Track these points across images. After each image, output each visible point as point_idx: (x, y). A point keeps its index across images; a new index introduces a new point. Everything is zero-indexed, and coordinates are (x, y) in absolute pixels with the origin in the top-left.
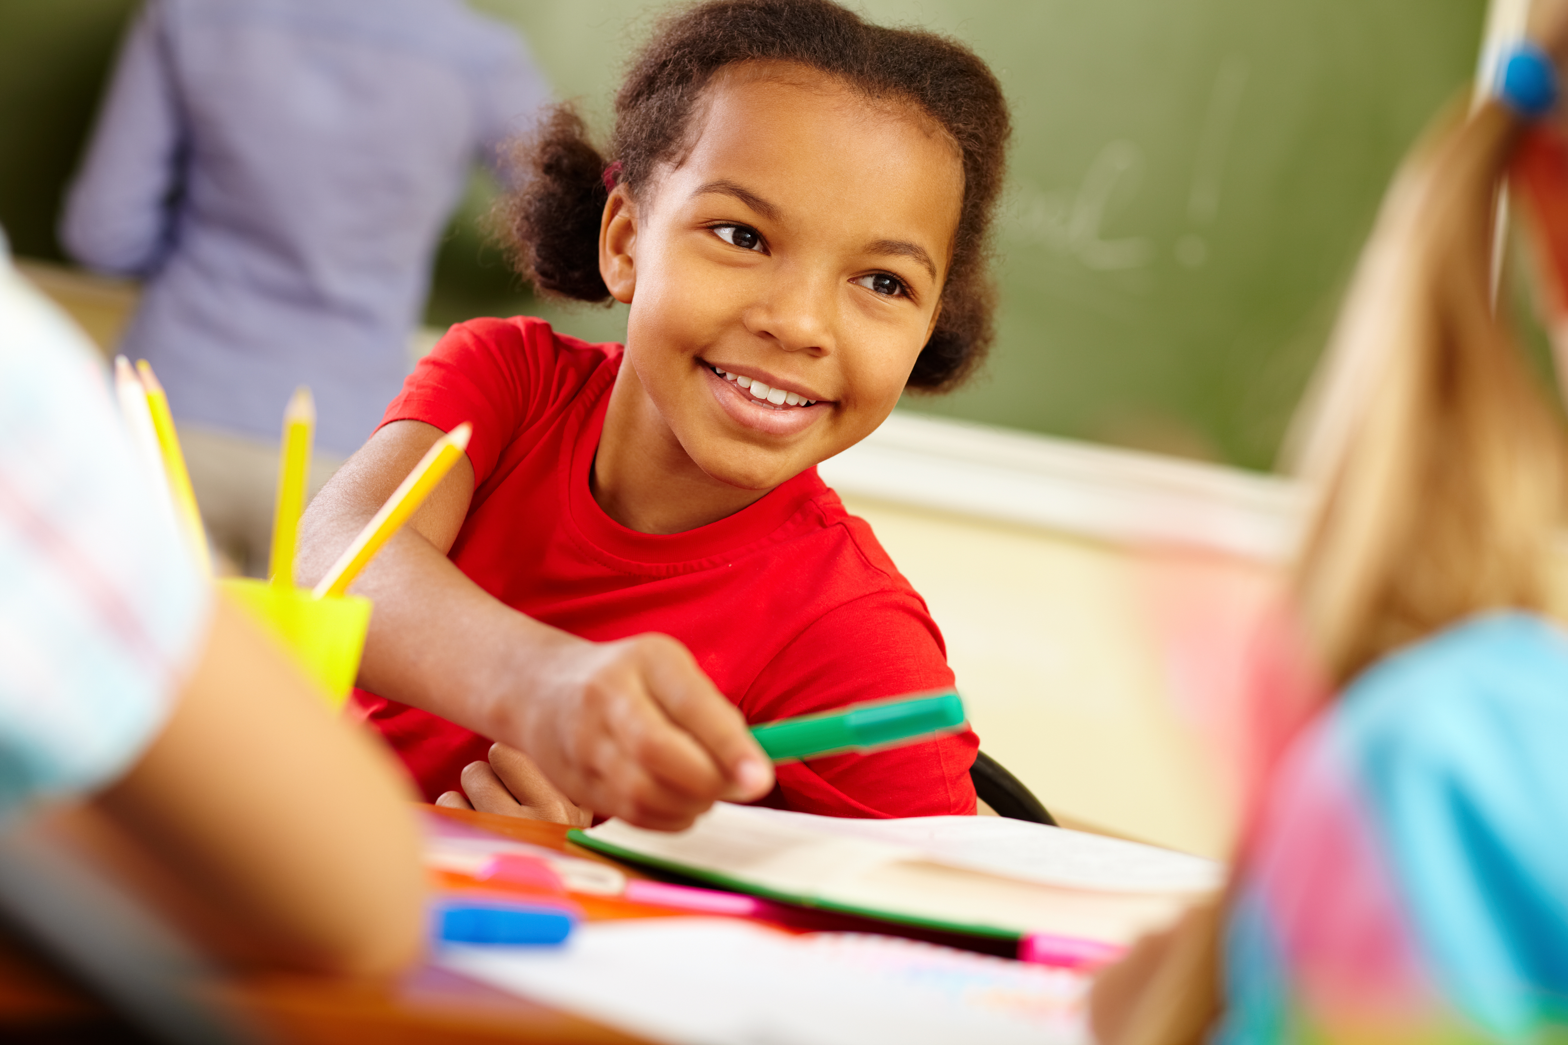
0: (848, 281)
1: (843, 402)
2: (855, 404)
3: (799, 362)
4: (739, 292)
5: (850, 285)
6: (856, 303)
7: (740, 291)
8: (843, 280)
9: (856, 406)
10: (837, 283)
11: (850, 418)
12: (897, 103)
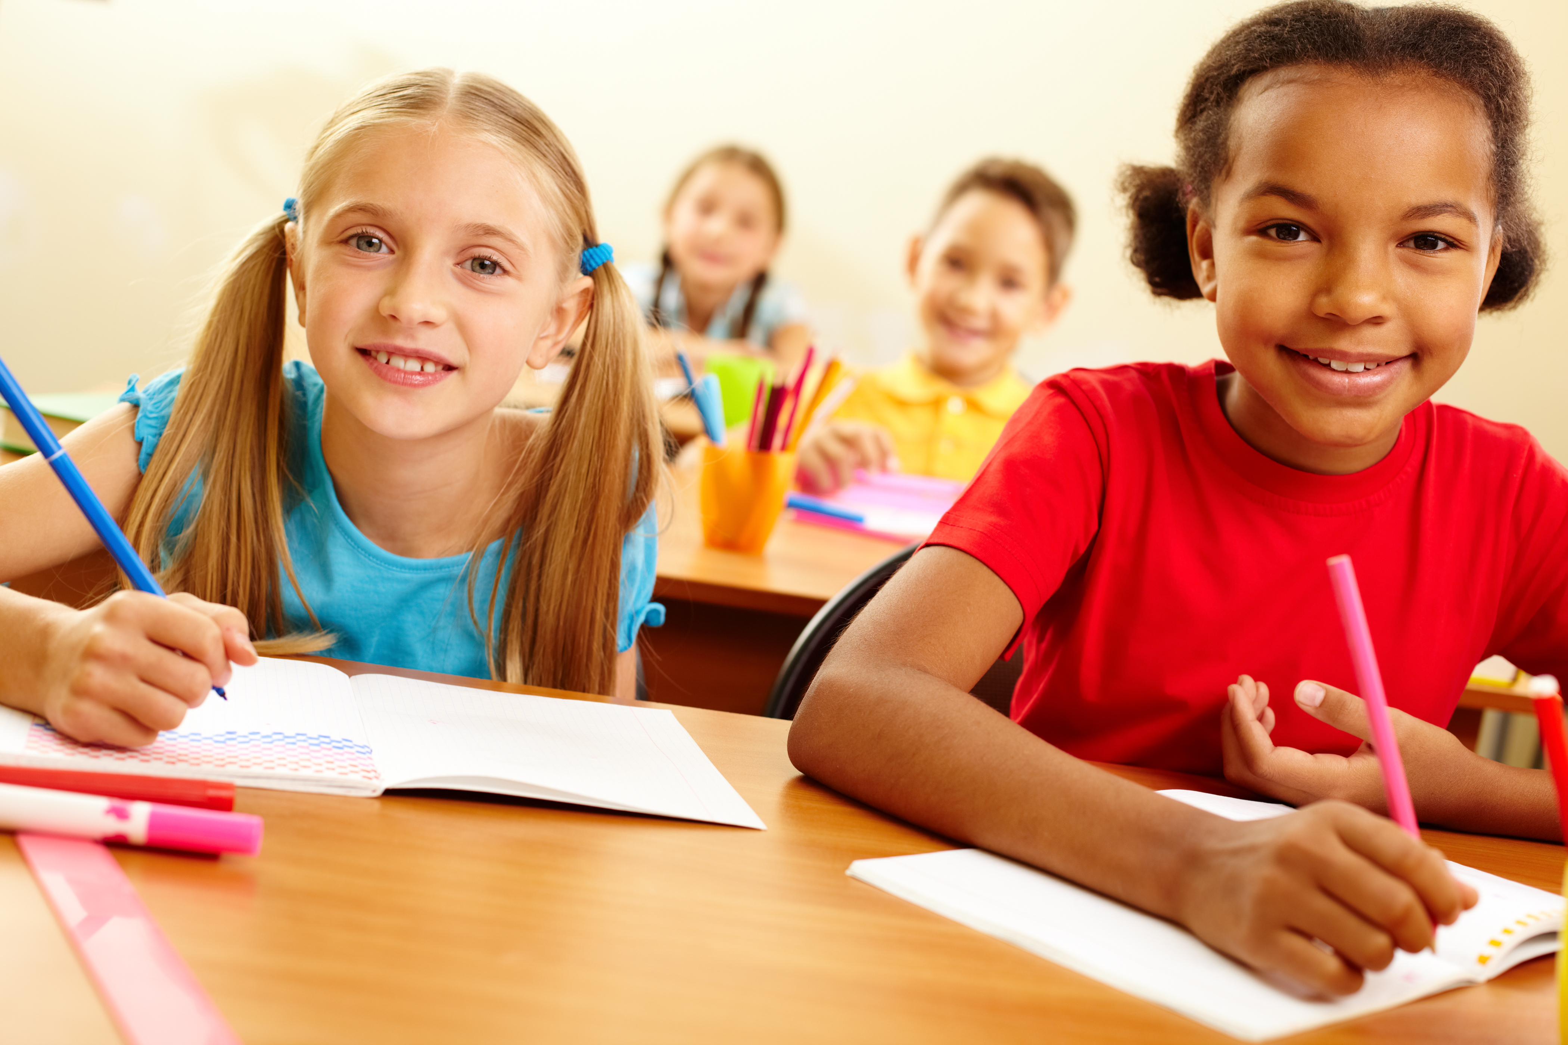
0: (1397, 246)
1: (1420, 352)
2: (1430, 352)
3: (1370, 332)
4: (1300, 283)
5: (1399, 250)
6: (1408, 265)
7: (1301, 281)
8: (1392, 247)
9: (1431, 354)
10: (1386, 252)
11: (1430, 366)
12: (1405, 75)
